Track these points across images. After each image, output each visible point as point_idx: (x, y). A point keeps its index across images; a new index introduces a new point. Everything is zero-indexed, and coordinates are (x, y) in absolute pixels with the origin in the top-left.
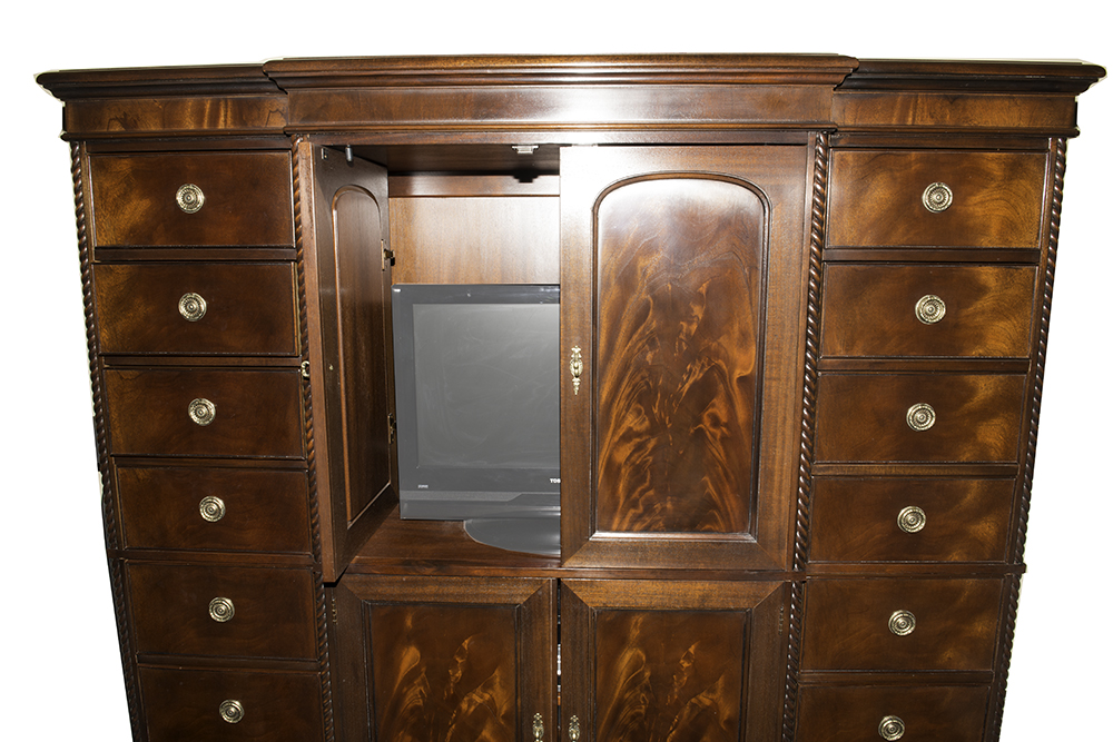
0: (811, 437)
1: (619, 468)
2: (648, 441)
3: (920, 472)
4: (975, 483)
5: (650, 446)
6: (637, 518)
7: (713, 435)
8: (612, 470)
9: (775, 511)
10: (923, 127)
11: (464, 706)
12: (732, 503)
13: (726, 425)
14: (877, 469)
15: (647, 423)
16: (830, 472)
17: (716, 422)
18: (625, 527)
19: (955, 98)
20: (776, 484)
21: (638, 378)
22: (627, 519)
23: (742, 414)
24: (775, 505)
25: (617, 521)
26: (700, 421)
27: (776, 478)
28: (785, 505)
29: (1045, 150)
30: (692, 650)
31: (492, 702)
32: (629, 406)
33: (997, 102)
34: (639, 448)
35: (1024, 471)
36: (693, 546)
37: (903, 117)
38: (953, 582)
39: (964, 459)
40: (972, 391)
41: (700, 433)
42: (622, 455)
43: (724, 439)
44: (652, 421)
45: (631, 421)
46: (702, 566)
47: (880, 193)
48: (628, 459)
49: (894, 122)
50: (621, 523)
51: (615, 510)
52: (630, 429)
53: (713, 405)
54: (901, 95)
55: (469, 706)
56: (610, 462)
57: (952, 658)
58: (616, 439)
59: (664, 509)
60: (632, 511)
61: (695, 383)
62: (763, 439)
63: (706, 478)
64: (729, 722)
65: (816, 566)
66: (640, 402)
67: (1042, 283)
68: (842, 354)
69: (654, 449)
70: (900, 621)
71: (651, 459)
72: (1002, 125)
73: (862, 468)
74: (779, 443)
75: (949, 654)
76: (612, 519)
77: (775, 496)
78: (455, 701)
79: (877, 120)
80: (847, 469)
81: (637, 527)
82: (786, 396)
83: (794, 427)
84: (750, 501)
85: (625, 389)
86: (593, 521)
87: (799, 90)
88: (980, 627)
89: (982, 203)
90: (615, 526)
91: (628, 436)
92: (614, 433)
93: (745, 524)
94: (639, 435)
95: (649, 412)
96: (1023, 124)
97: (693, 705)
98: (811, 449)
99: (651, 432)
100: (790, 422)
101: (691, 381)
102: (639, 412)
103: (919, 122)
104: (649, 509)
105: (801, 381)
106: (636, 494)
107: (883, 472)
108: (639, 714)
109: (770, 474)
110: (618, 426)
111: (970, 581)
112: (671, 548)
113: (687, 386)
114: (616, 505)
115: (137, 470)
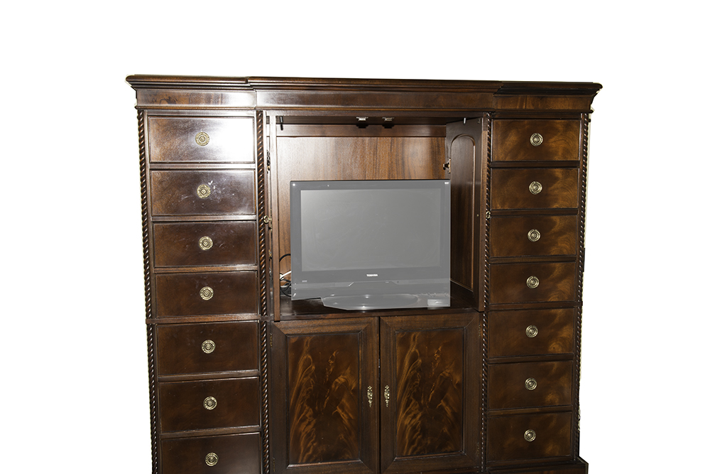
0: (488, 245)
3: (535, 260)
4: (558, 265)
10: (529, 110)
11: (333, 386)
14: (517, 260)
16: (497, 262)
19: (542, 97)
29: (579, 119)
30: (440, 349)
31: (346, 383)
33: (560, 99)
35: (579, 259)
37: (521, 105)
38: (553, 311)
39: (553, 254)
40: (555, 223)
47: (513, 138)
49: (518, 107)
54: (520, 97)
55: (336, 386)
57: (555, 347)
64: (458, 385)
65: (493, 306)
67: (581, 176)
68: (500, 208)
70: (531, 331)
72: (561, 108)
75: (553, 346)
78: (329, 384)
79: (511, 107)
80: (504, 260)
87: (479, 95)
88: (566, 332)
89: (555, 141)
96: (570, 108)
97: (441, 377)
98: (489, 251)
103: (528, 108)
107: (519, 261)
108: (417, 384)
111: (561, 311)
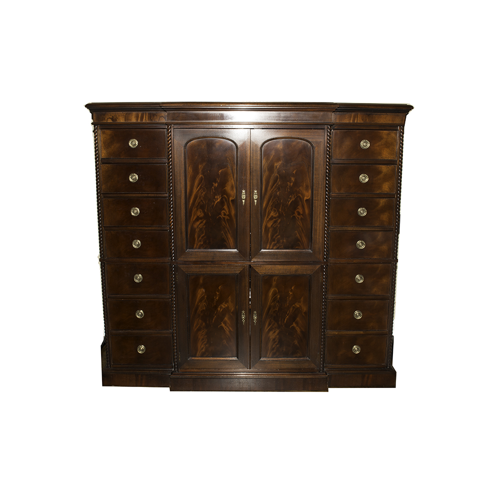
0: (328, 218)
1: (269, 229)
2: (278, 220)
3: (363, 229)
4: (380, 233)
5: (279, 221)
6: (275, 245)
7: (298, 218)
8: (267, 229)
9: (318, 242)
10: (360, 123)
11: (219, 309)
12: (305, 240)
13: (302, 215)
14: (349, 229)
15: (277, 214)
16: (335, 230)
17: (299, 214)
18: (271, 248)
19: (369, 115)
20: (318, 234)
21: (275, 200)
22: (272, 245)
23: (307, 211)
24: (318, 240)
25: (268, 246)
26: (294, 213)
27: (318, 231)
28: (321, 240)
29: (397, 130)
30: (293, 288)
31: (228, 307)
32: (272, 209)
33: (382, 116)
34: (275, 222)
35: (396, 229)
36: (292, 253)
37: (354, 120)
38: (375, 265)
39: (376, 225)
40: (378, 203)
41: (294, 217)
42: (269, 225)
43: (301, 219)
44: (279, 214)
45: (272, 214)
46: (295, 260)
47: (348, 143)
48: (272, 226)
49: (351, 122)
50: (270, 246)
51: (268, 242)
52: (272, 216)
53: (298, 208)
54: (353, 114)
55: (221, 309)
56: (266, 226)
58: (268, 219)
59: (283, 242)
60: (273, 242)
61: (292, 201)
62: (313, 219)
63: (296, 232)
64: (305, 313)
65: (331, 260)
66: (275, 208)
67: (398, 170)
68: (337, 192)
69: (280, 222)
70: (359, 278)
71: (279, 225)
72: (384, 123)
73: (345, 228)
74: (318, 220)
75: (375, 289)
76: (267, 245)
77: (317, 237)
78: (216, 307)
79: (346, 121)
80: (340, 229)
81: (275, 248)
82: (320, 205)
83: (323, 215)
84: (310, 239)
85: (271, 204)
86: (261, 246)
87: (322, 113)
88: (385, 281)
89: (379, 146)
90: (268, 248)
91: (272, 218)
92: (267, 217)
93: (309, 246)
94: (275, 218)
95: (278, 211)
96: (390, 122)
97: (294, 307)
98: (328, 222)
99: (279, 217)
100: (321, 214)
101: (291, 201)
102: (275, 211)
103: (358, 122)
104: (278, 242)
105: (325, 201)
106: (274, 237)
107: (351, 229)
108: (276, 311)
109: (316, 230)
110: (269, 215)
111: (381, 265)
112: (286, 254)
113: (290, 202)
114: (268, 240)
115: (112, 231)
